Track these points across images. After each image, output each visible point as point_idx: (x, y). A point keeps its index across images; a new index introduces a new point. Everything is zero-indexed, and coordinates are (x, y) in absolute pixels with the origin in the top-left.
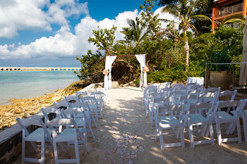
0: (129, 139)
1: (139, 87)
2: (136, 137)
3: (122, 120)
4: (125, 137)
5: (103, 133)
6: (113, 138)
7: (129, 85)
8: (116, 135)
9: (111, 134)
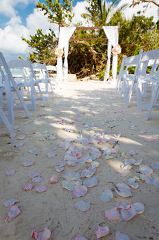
0: (100, 141)
1: (103, 80)
2: (118, 138)
3: (82, 109)
4: (89, 137)
5: (38, 127)
6: (57, 138)
7: (91, 79)
8: (67, 132)
9: (56, 129)
